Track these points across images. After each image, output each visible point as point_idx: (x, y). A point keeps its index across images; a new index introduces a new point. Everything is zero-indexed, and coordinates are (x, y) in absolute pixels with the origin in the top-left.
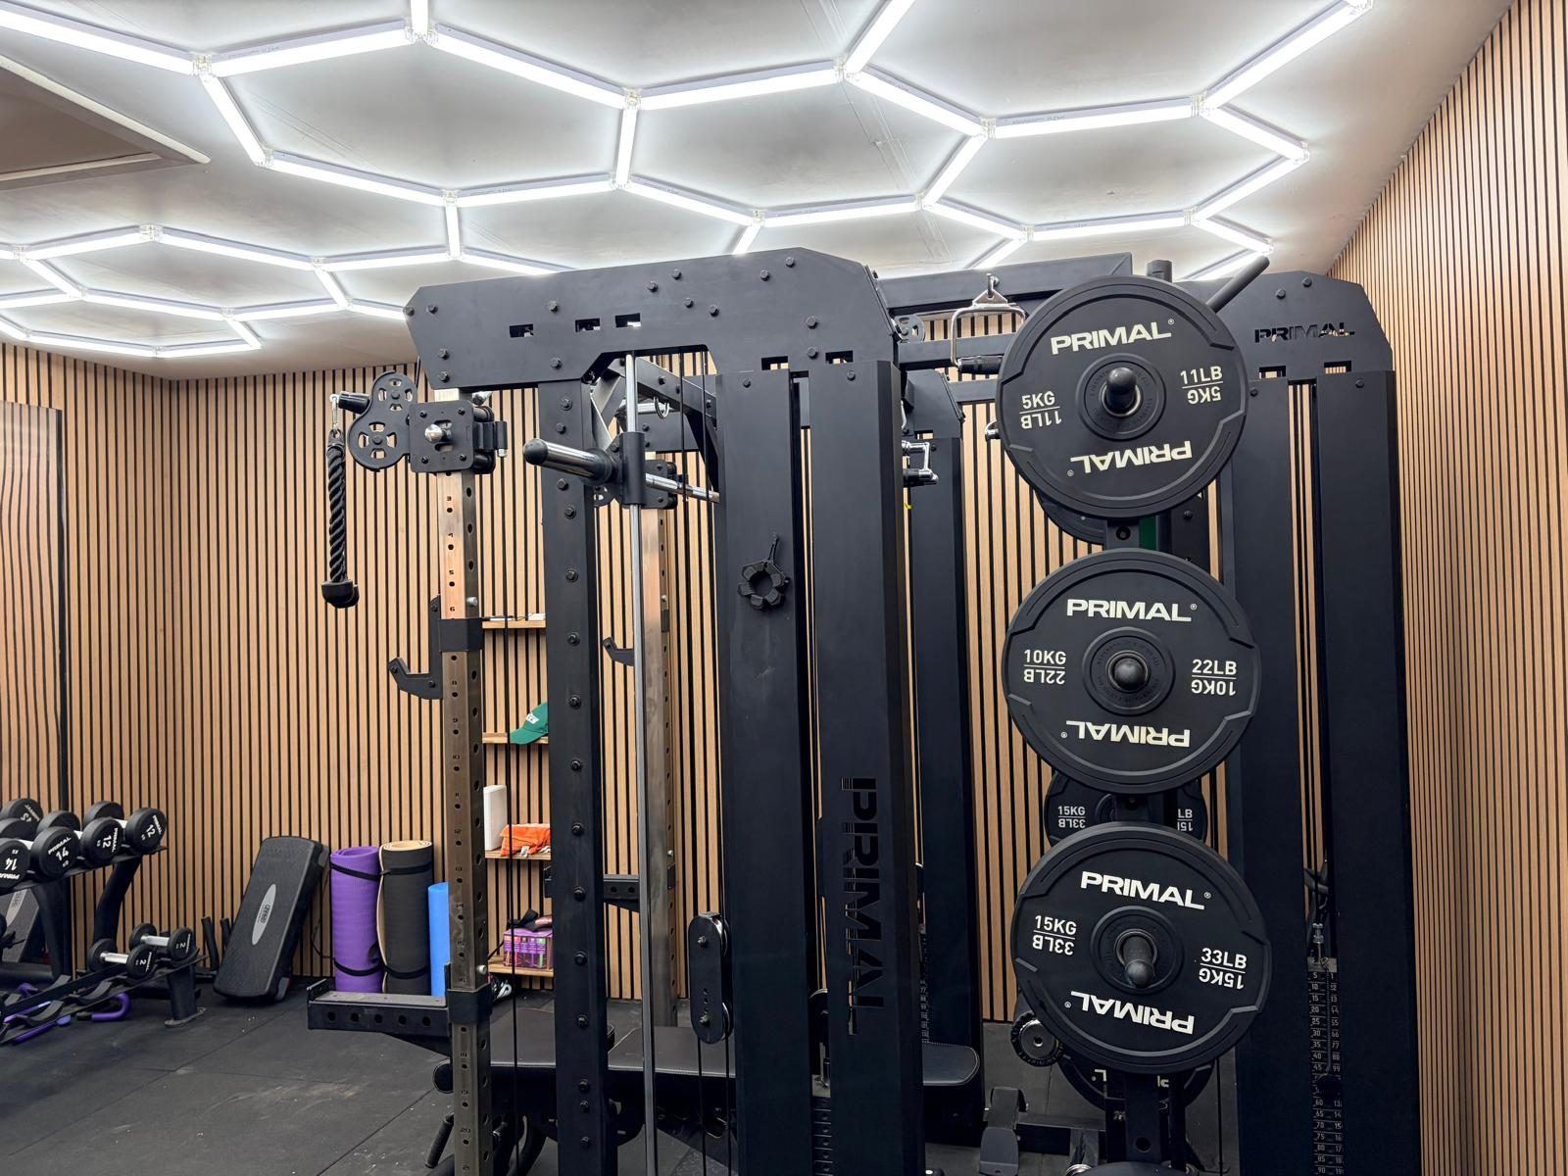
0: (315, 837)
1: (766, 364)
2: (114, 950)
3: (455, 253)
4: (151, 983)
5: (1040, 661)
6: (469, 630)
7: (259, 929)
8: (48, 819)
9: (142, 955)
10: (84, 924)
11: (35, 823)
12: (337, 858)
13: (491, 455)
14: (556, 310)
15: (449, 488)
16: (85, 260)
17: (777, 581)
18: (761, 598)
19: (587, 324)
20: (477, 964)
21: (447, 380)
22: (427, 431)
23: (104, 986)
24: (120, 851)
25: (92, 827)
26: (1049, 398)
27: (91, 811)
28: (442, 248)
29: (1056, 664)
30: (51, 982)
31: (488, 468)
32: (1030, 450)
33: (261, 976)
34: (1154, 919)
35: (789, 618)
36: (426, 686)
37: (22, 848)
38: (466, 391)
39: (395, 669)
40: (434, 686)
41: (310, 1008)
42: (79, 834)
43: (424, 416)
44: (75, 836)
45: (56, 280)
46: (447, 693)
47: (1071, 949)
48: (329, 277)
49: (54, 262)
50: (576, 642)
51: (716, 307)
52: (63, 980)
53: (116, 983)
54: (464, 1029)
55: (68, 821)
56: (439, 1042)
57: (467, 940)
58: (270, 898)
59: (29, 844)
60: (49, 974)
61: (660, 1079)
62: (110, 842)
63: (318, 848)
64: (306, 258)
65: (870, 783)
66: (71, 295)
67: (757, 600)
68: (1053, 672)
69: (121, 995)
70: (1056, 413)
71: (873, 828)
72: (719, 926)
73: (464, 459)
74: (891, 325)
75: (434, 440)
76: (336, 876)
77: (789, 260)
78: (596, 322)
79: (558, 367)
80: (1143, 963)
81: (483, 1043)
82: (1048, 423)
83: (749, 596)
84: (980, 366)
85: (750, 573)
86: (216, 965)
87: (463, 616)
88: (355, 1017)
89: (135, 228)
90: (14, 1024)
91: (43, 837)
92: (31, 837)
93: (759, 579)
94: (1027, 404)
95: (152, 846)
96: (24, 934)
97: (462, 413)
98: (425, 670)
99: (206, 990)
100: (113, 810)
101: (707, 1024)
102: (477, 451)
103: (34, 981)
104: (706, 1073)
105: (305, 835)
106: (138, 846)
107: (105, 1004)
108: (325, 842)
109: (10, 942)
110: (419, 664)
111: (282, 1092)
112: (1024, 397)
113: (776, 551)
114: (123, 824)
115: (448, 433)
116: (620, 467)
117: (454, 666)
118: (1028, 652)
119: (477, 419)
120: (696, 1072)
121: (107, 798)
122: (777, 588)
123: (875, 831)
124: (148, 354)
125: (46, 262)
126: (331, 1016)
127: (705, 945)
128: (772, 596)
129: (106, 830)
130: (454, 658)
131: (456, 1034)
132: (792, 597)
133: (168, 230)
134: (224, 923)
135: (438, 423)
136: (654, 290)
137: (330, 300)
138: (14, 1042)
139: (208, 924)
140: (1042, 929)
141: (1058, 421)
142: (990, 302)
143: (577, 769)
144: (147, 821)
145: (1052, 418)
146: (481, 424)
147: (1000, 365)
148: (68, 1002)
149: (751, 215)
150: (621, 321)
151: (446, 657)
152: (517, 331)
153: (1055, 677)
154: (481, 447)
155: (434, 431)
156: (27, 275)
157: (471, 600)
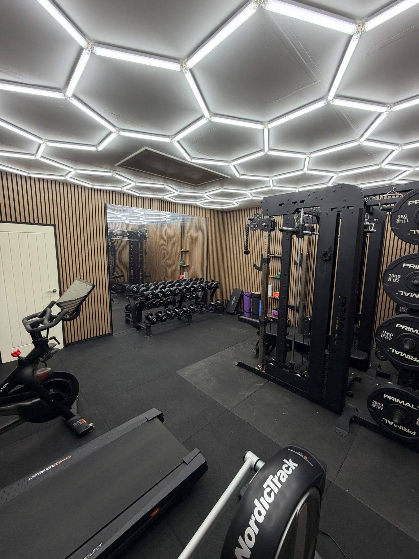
0: (242, 289)
1: (332, 209)
2: (213, 302)
3: (272, 187)
4: (217, 308)
5: (393, 277)
6: (268, 260)
7: (233, 303)
8: (205, 281)
9: (216, 304)
10: (209, 297)
11: (203, 282)
12: (245, 293)
13: (274, 228)
14: (288, 200)
15: (266, 234)
16: (212, 195)
17: (329, 255)
18: (325, 258)
19: (295, 203)
20: (265, 316)
21: (267, 214)
22: (263, 224)
23: (211, 307)
24: (214, 287)
25: (210, 283)
26: (406, 216)
27: (210, 281)
28: (269, 186)
29: (397, 278)
30: (204, 305)
31: (274, 230)
32: (398, 228)
33: (232, 310)
34: (415, 337)
35: (331, 263)
36: (259, 269)
37: (201, 285)
38: (270, 216)
39: (255, 265)
40: (261, 269)
41: (239, 318)
42: (209, 284)
43: (263, 221)
44: (208, 284)
45: (208, 198)
46: (263, 271)
47: (391, 339)
48: (249, 194)
49: (209, 196)
50: (286, 264)
51: (322, 198)
52: (206, 305)
53: (213, 307)
54: (262, 327)
55: (207, 282)
56: (258, 328)
57: (263, 312)
58: (234, 298)
59: (202, 285)
60: (204, 304)
61: (295, 342)
62: (213, 286)
63: (242, 291)
64: (245, 191)
65: (345, 298)
66: (210, 200)
67: (324, 258)
68: (396, 280)
69: (213, 309)
70: (407, 220)
71: (345, 306)
72: (310, 319)
73: (269, 229)
74: (364, 199)
75: (264, 226)
76: (245, 296)
77: (340, 187)
78: (296, 202)
79: (288, 211)
80: (409, 346)
81: (265, 329)
82: (404, 222)
83: (322, 258)
84: (387, 209)
85: (323, 253)
86: (226, 307)
87: (267, 258)
88: (245, 321)
89: (220, 189)
90: (199, 310)
91: (204, 284)
92: (202, 284)
93: (325, 254)
94: (399, 218)
95: (218, 287)
96: (201, 297)
97: (269, 221)
98: (260, 266)
99: (225, 310)
100: (213, 281)
101: (305, 335)
102: (271, 228)
103: (202, 305)
104: (304, 343)
105: (240, 289)
106: (217, 287)
107: (211, 310)
108: (243, 290)
109: (199, 298)
110: (259, 265)
111: (235, 329)
112: (398, 216)
113: (329, 249)
114: (214, 283)
115: (267, 224)
116: (298, 231)
117: (264, 266)
118: (390, 274)
119: (272, 221)
120: (302, 343)
121: (213, 279)
122: (329, 257)
123: (345, 307)
124: (221, 208)
125: (207, 196)
126: (242, 320)
127: (306, 321)
128: (327, 258)
129: (212, 284)
130: (265, 264)
131: (261, 326)
132: (332, 258)
133: (224, 189)
134: (228, 301)
135: (265, 222)
136: (309, 195)
137: (249, 197)
138: (199, 313)
139: (226, 300)
140: (384, 333)
141: (407, 222)
142: (392, 193)
143: (285, 287)
144: (218, 283)
145: (406, 220)
146: (272, 222)
147: (392, 209)
148: (206, 309)
149: (335, 173)
150: (302, 202)
151: (263, 264)
152: (281, 205)
153: (397, 281)
154: (272, 227)
155: (264, 224)
156: (204, 197)
157: (268, 254)
